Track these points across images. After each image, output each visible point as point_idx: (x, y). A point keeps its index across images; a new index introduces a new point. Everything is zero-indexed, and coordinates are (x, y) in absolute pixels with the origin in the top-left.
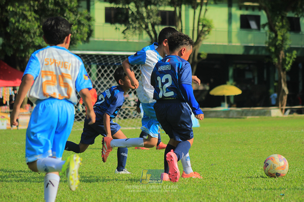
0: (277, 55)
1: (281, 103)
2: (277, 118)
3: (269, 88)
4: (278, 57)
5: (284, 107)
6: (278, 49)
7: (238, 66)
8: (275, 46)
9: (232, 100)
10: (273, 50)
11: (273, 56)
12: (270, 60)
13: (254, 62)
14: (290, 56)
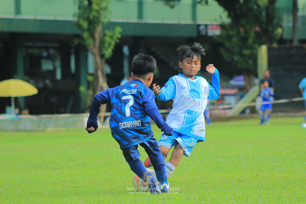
0: (91, 31)
3: (78, 84)
4: (92, 36)
5: (103, 114)
6: (93, 23)
7: (30, 51)
8: (87, 19)
9: (22, 103)
10: (85, 25)
11: (86, 35)
12: (81, 41)
13: (56, 45)
14: (112, 34)
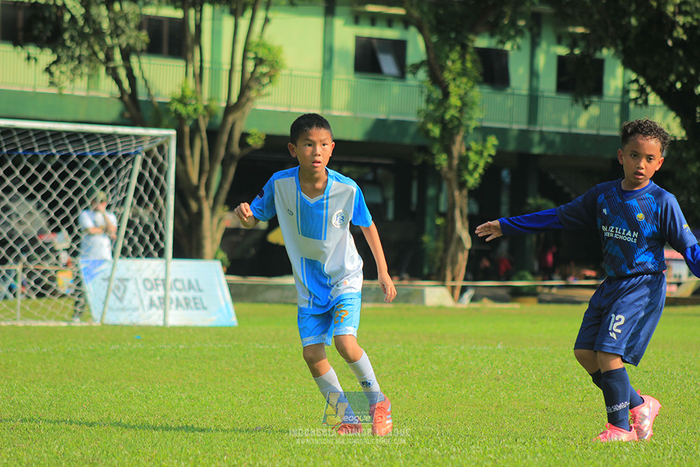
0: (446, 142)
1: (452, 271)
2: (440, 309)
3: (421, 230)
4: (448, 151)
5: (460, 283)
6: (450, 130)
8: (441, 121)
10: (436, 131)
11: (436, 148)
12: (427, 157)
13: (387, 162)
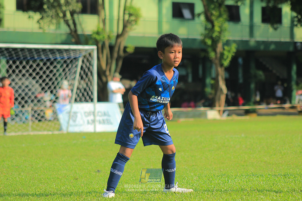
0: (214, 47)
1: (219, 103)
2: (214, 121)
4: (215, 50)
5: (222, 108)
6: (215, 42)
8: (212, 38)
10: (209, 42)
11: (210, 50)
12: (206, 54)
13: (188, 57)
14: (229, 49)
